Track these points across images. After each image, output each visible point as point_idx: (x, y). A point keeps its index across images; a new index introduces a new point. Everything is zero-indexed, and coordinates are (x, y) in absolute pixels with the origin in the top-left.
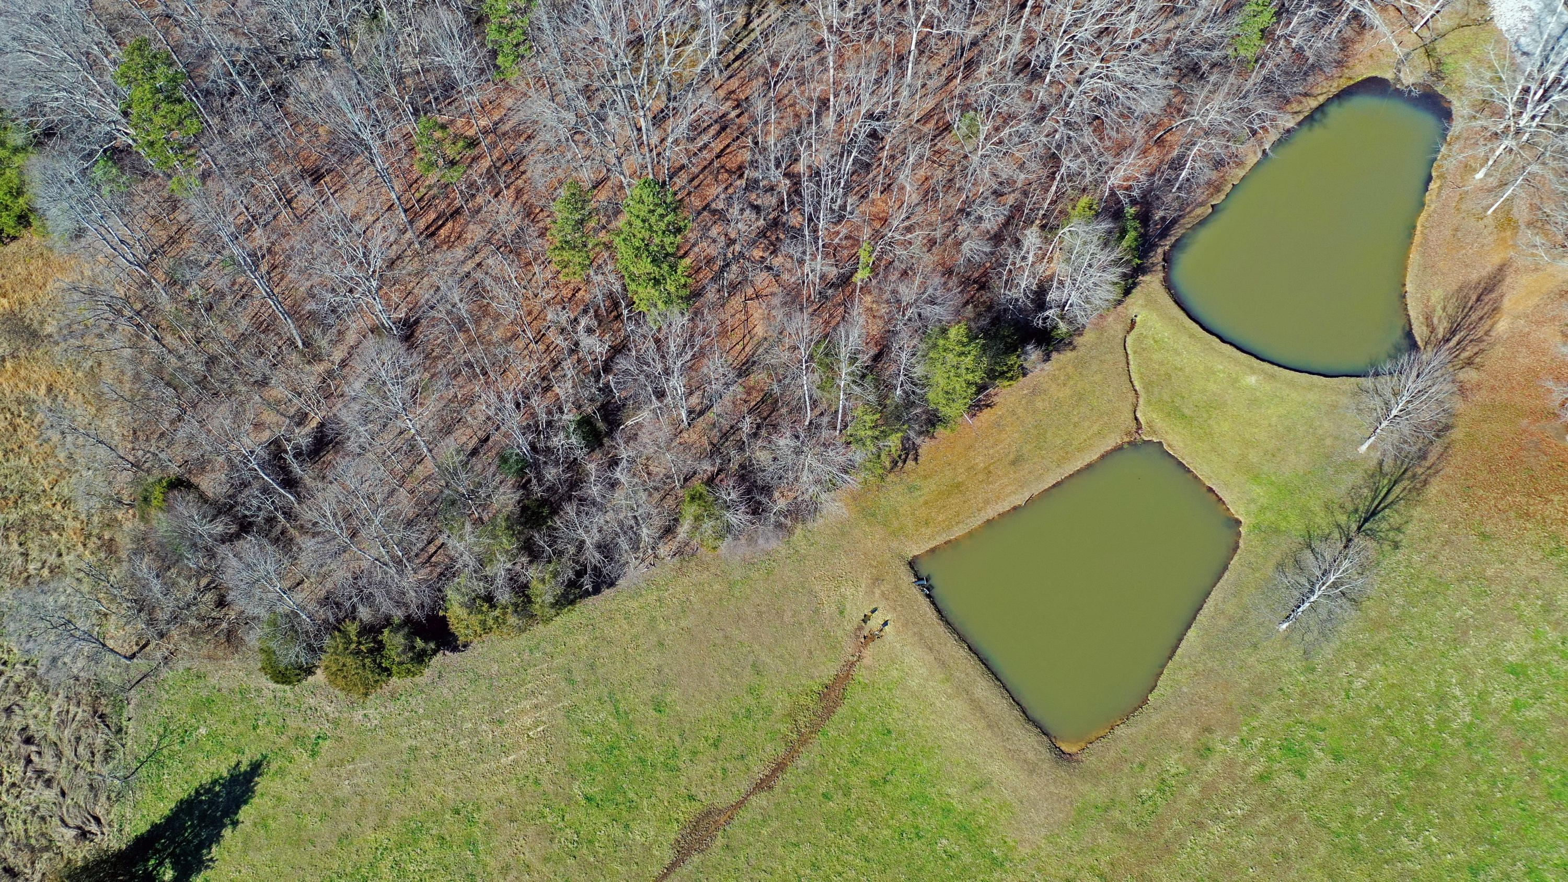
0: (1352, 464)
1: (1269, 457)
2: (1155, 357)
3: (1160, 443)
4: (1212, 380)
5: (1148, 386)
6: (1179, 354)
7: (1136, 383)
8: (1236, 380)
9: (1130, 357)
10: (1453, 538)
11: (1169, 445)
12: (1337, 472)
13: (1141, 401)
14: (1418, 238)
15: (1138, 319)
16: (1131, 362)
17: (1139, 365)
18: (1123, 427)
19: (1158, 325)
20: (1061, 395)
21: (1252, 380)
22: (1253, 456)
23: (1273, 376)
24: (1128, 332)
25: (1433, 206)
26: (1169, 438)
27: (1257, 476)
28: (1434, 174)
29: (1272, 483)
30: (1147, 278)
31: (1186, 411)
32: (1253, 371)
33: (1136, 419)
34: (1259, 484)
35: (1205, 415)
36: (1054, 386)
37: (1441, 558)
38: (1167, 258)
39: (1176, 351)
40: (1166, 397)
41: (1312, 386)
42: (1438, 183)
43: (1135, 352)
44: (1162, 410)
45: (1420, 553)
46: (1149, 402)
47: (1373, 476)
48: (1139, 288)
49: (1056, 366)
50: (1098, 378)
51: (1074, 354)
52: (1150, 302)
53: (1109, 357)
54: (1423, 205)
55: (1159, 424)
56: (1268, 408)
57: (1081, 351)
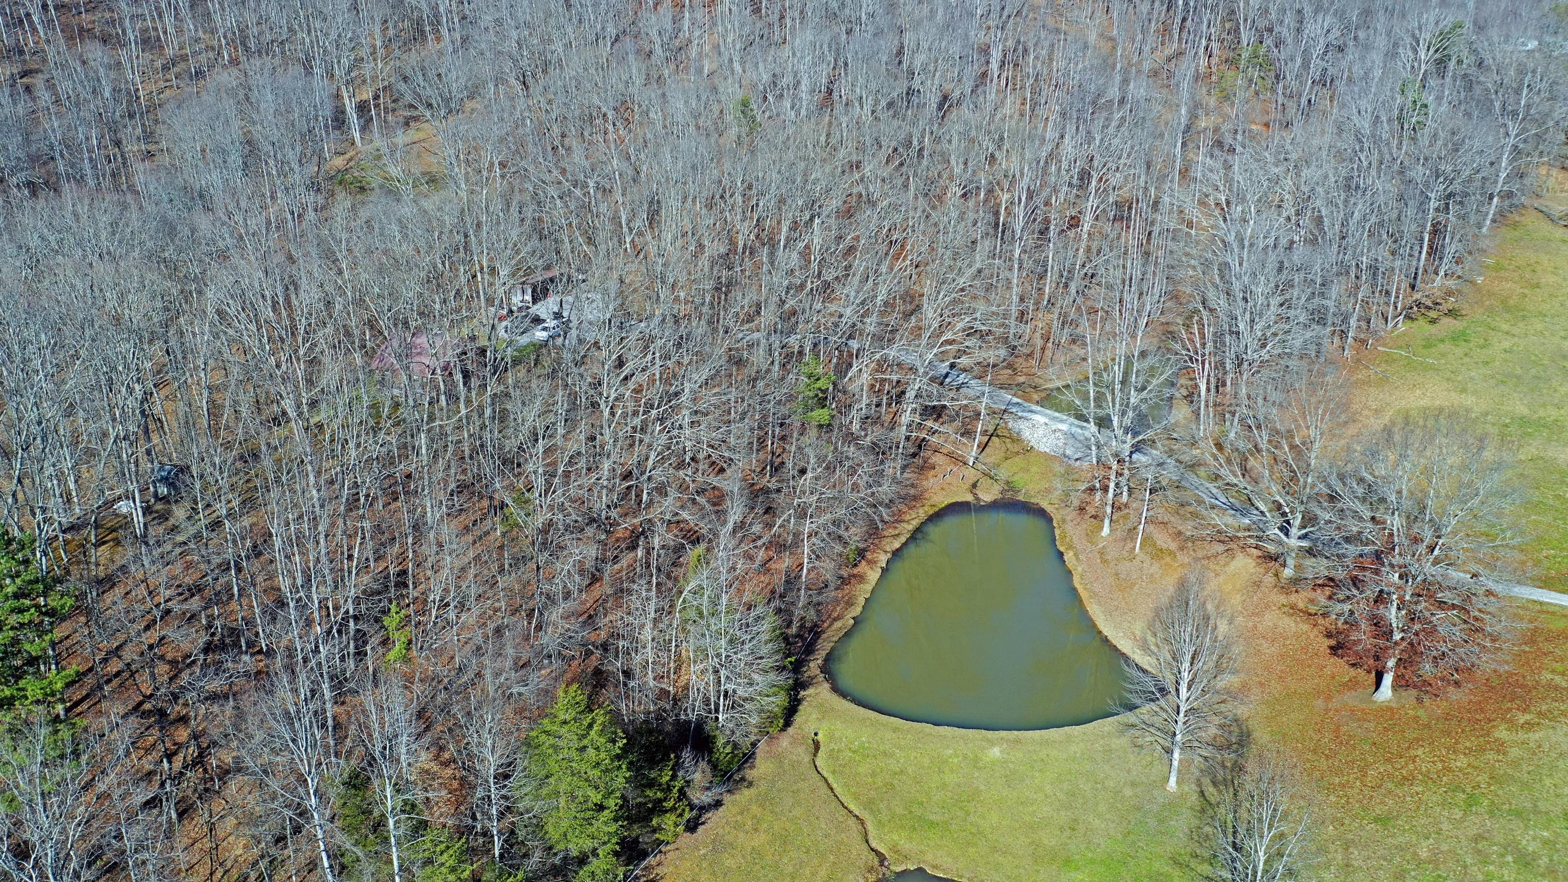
0: (1172, 804)
1: (1068, 833)
2: (861, 770)
3: (920, 870)
4: (947, 770)
5: (869, 805)
6: (892, 755)
7: (852, 807)
8: (976, 759)
9: (830, 780)
10: (1350, 836)
11: (935, 867)
12: (1161, 821)
13: (870, 827)
14: (1083, 594)
15: (820, 737)
16: (835, 786)
17: (846, 785)
18: (861, 863)
19: (849, 732)
20: (756, 843)
21: (995, 752)
22: (1049, 839)
23: (1017, 741)
24: (815, 755)
25: (1080, 569)
26: (929, 857)
27: (1067, 861)
28: (1062, 549)
29: (1092, 861)
30: (811, 691)
31: (933, 817)
32: (992, 743)
33: (872, 850)
34: (1077, 869)
35: (960, 813)
36: (741, 835)
37: (1355, 864)
38: (826, 669)
39: (885, 753)
40: (899, 811)
41: (1069, 739)
42: (1071, 553)
43: (834, 772)
44: (902, 827)
45: (1328, 868)
46: (880, 824)
47: (1203, 811)
48: (805, 703)
49: (734, 810)
50: (797, 812)
51: (753, 791)
52: (825, 712)
53: (801, 785)
54: (1070, 572)
55: (905, 845)
56: (1033, 777)
57: (763, 786)
